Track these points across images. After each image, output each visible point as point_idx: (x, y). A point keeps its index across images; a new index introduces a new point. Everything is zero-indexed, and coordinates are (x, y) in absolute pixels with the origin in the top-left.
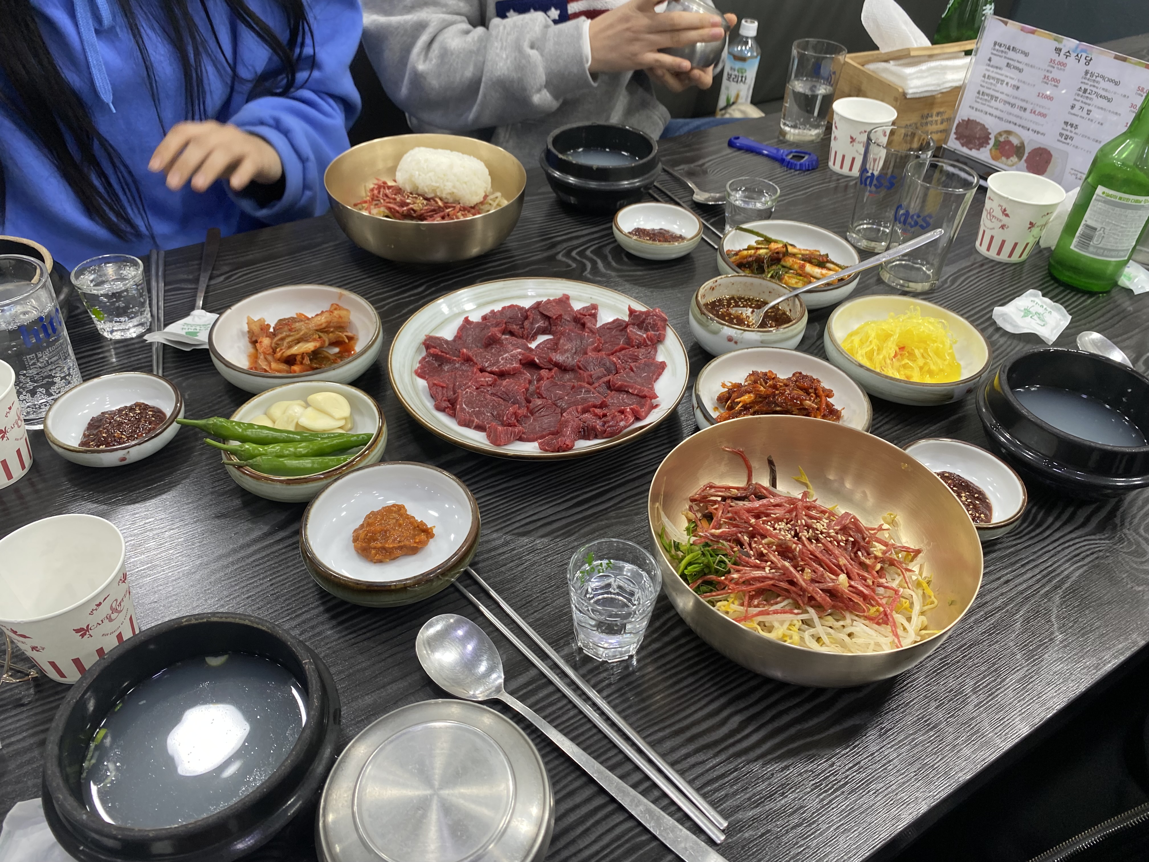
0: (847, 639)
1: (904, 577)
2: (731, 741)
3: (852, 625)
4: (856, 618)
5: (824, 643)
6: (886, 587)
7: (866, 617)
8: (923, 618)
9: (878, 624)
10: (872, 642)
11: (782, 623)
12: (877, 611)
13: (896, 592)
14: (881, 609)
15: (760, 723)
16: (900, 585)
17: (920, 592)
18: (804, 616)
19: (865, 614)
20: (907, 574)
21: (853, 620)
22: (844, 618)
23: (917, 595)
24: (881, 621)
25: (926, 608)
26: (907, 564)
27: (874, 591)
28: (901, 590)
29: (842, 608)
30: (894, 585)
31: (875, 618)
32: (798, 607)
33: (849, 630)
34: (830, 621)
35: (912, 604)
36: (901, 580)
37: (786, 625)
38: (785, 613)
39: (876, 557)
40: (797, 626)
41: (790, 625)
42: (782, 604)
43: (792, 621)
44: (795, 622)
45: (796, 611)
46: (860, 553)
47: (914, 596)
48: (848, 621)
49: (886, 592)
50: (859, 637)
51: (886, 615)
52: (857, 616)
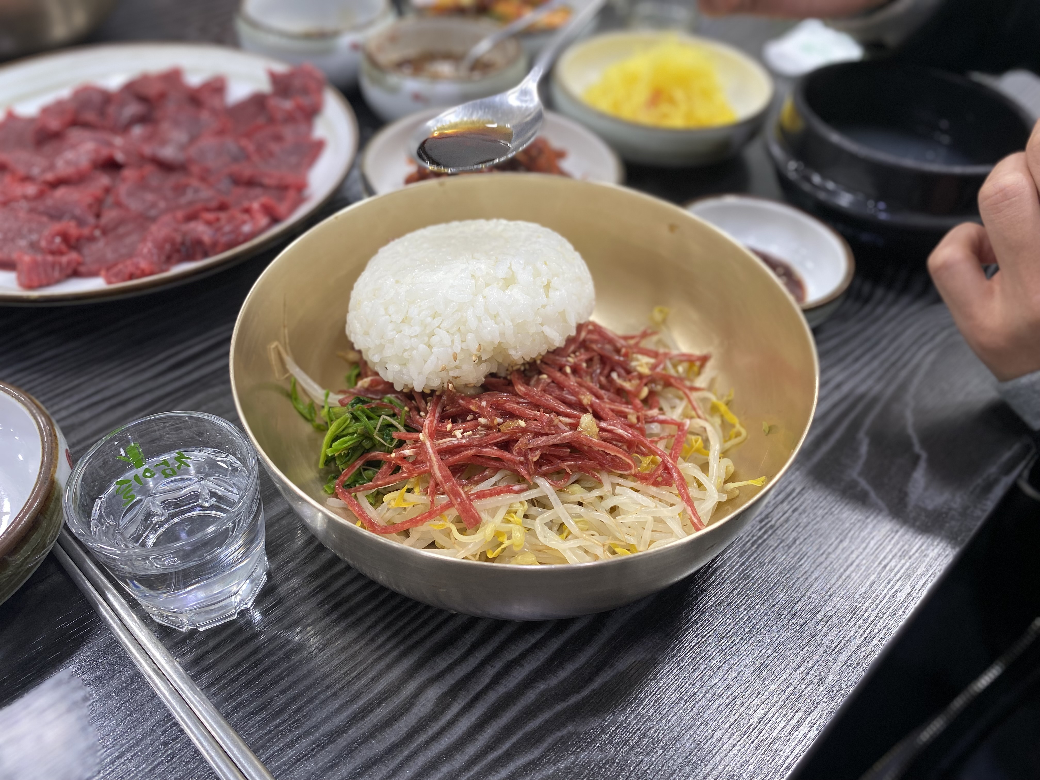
0: (607, 518)
1: (690, 401)
2: (422, 738)
3: (614, 494)
4: (621, 481)
5: (570, 533)
6: (662, 422)
7: (635, 475)
8: (727, 462)
9: (656, 484)
10: (650, 518)
11: (493, 512)
12: (653, 462)
13: (680, 426)
14: (659, 459)
15: (473, 693)
16: (685, 415)
17: (717, 421)
18: (533, 494)
19: (633, 471)
20: (694, 396)
21: (614, 485)
22: (600, 483)
23: (713, 425)
24: (660, 479)
25: (729, 444)
26: (691, 380)
27: (642, 431)
28: (688, 422)
29: (594, 469)
30: (675, 415)
31: (651, 475)
32: (520, 479)
33: (610, 503)
34: (578, 493)
35: (706, 441)
36: (686, 407)
37: (501, 514)
38: (498, 493)
39: (641, 376)
40: (521, 513)
41: (508, 513)
42: (494, 480)
43: (511, 506)
44: (517, 506)
45: (517, 487)
46: (614, 375)
47: (709, 428)
48: (607, 488)
49: (663, 429)
50: (628, 512)
51: (666, 468)
52: (621, 476)
